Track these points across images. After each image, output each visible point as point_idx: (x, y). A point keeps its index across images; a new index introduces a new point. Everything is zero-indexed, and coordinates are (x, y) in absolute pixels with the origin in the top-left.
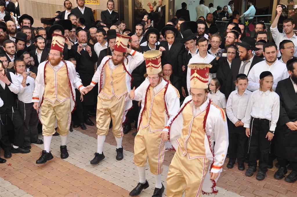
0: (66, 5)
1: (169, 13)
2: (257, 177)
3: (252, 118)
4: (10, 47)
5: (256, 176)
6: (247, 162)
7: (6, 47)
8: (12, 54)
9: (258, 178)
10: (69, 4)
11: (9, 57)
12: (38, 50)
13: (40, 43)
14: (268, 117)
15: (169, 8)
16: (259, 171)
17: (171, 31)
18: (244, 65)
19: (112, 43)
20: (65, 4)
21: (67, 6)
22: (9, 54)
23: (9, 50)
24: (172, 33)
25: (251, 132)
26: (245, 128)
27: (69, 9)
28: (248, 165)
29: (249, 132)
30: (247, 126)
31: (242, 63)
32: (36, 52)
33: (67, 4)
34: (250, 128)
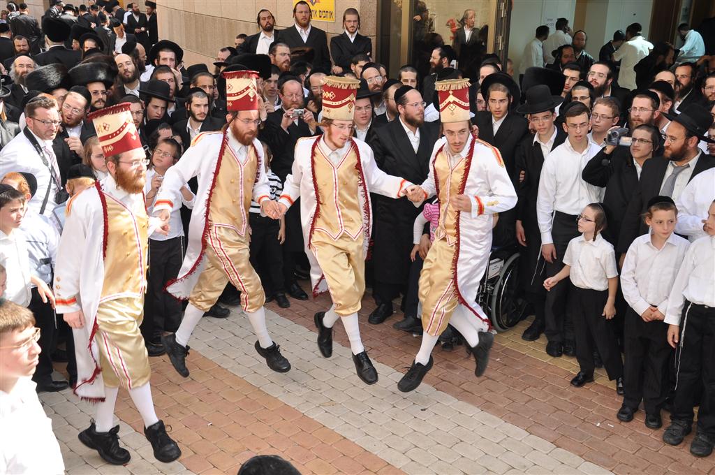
0: (262, 21)
1: (496, 45)
2: (692, 447)
3: (687, 303)
5: (689, 446)
6: (667, 410)
9: (694, 450)
10: (269, 18)
12: (193, 122)
13: (198, 105)
15: (497, 34)
16: (698, 434)
17: (502, 86)
18: (675, 176)
20: (259, 19)
21: (264, 23)
24: (504, 91)
25: (683, 336)
26: (667, 326)
27: (269, 29)
28: (671, 418)
29: (676, 336)
30: (672, 320)
31: (670, 171)
32: (188, 125)
33: (264, 19)
34: (681, 327)
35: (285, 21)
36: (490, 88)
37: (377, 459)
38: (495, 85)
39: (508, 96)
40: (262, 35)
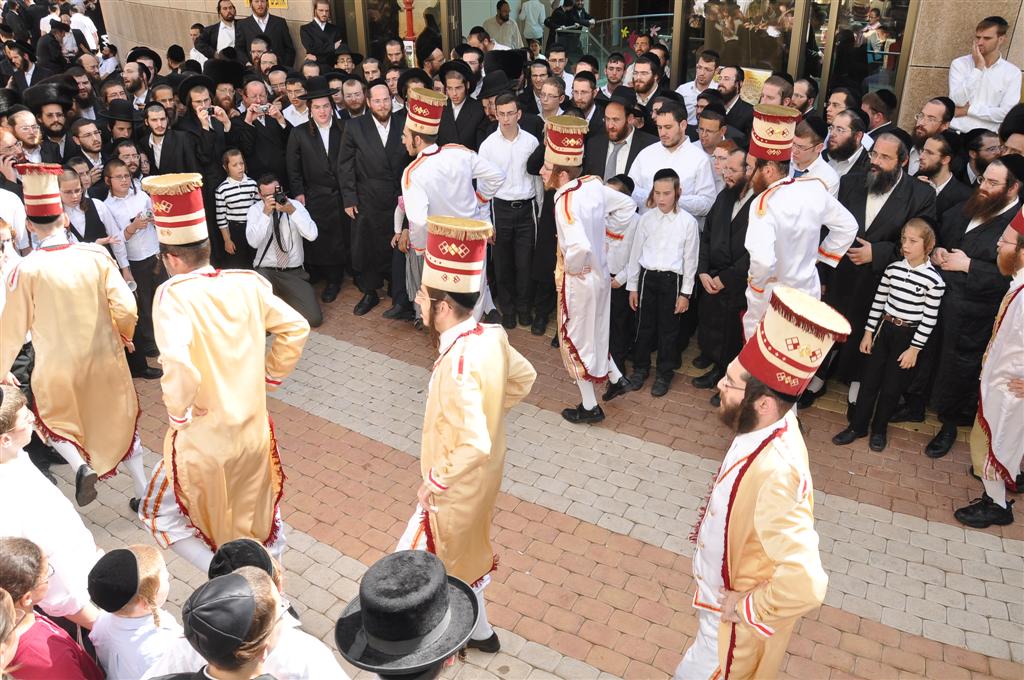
0: (222, 11)
1: (450, 25)
2: (653, 389)
3: (642, 269)
4: (89, 135)
5: (649, 389)
6: (630, 360)
7: (81, 135)
8: (97, 149)
9: (654, 392)
10: (230, 8)
11: (89, 157)
12: (156, 138)
13: (155, 120)
14: (676, 268)
15: (449, 14)
16: (657, 378)
17: (457, 74)
18: (616, 152)
19: (318, 107)
20: (219, 8)
21: (225, 13)
22: (89, 150)
23: (89, 142)
24: (459, 78)
25: (641, 298)
26: (629, 292)
27: (230, 19)
28: (634, 367)
29: (636, 301)
30: (632, 287)
31: (611, 147)
32: (151, 141)
33: (226, 8)
34: (639, 292)
35: (243, 11)
36: (447, 76)
37: (382, 446)
38: (451, 73)
39: (464, 82)
40: (222, 25)
